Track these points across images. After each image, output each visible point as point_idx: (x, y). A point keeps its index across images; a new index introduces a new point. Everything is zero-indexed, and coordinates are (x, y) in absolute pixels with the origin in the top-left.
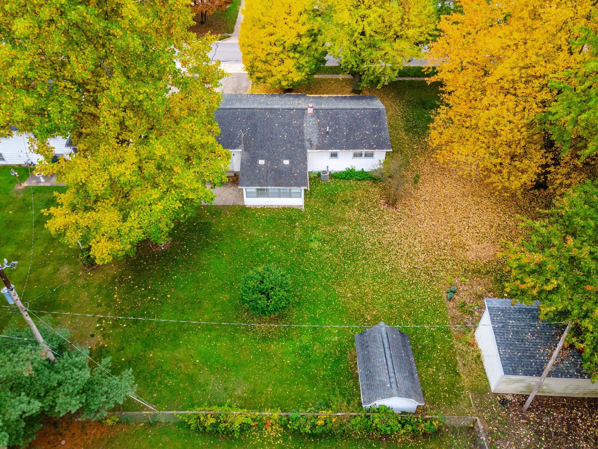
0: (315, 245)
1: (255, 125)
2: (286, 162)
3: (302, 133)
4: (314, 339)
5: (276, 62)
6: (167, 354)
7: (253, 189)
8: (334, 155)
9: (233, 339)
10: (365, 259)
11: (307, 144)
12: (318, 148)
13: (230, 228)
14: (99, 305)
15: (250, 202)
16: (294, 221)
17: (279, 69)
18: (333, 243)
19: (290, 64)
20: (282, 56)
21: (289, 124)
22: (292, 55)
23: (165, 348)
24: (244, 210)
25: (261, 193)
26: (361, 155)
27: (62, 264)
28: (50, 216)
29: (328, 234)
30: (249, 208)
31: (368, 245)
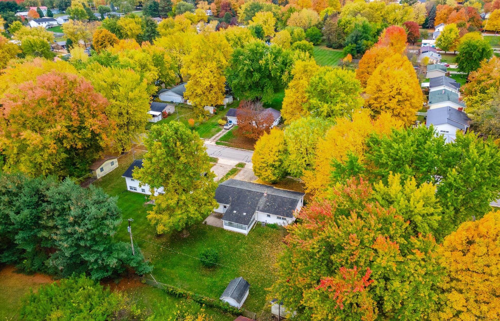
0: (242, 250)
1: (240, 196)
2: (245, 214)
3: (257, 203)
4: (220, 280)
5: (264, 170)
6: (169, 270)
7: (227, 222)
8: (269, 216)
9: (192, 272)
10: (259, 260)
11: (257, 208)
12: (261, 211)
13: (213, 236)
14: (155, 250)
15: (226, 227)
16: (239, 239)
17: (265, 173)
18: (250, 251)
19: (269, 172)
20: (266, 168)
21: (254, 199)
22: (271, 168)
23: (169, 268)
24: (222, 230)
25: (230, 225)
26: (280, 218)
27: (149, 234)
28: (149, 214)
29: (250, 247)
30: (225, 230)
31: (263, 255)
